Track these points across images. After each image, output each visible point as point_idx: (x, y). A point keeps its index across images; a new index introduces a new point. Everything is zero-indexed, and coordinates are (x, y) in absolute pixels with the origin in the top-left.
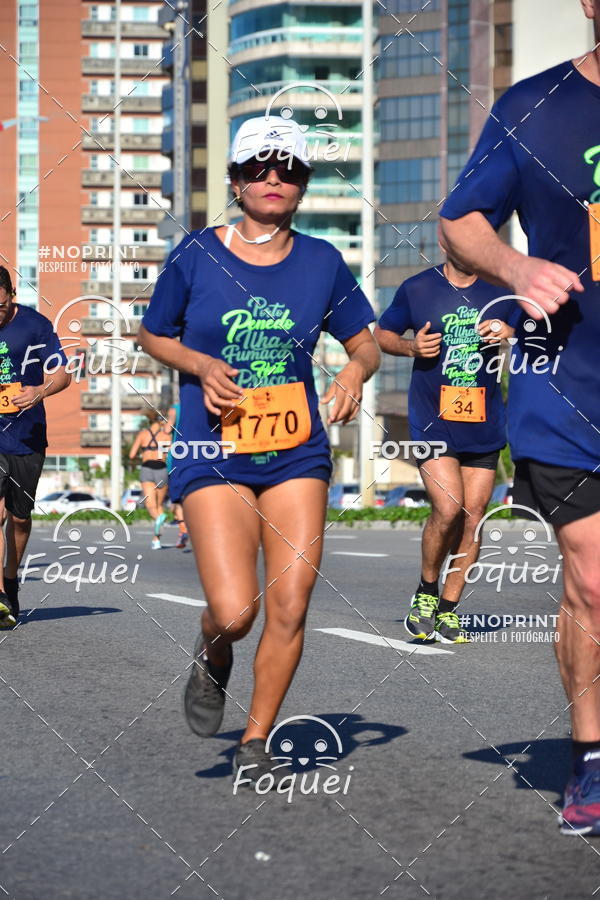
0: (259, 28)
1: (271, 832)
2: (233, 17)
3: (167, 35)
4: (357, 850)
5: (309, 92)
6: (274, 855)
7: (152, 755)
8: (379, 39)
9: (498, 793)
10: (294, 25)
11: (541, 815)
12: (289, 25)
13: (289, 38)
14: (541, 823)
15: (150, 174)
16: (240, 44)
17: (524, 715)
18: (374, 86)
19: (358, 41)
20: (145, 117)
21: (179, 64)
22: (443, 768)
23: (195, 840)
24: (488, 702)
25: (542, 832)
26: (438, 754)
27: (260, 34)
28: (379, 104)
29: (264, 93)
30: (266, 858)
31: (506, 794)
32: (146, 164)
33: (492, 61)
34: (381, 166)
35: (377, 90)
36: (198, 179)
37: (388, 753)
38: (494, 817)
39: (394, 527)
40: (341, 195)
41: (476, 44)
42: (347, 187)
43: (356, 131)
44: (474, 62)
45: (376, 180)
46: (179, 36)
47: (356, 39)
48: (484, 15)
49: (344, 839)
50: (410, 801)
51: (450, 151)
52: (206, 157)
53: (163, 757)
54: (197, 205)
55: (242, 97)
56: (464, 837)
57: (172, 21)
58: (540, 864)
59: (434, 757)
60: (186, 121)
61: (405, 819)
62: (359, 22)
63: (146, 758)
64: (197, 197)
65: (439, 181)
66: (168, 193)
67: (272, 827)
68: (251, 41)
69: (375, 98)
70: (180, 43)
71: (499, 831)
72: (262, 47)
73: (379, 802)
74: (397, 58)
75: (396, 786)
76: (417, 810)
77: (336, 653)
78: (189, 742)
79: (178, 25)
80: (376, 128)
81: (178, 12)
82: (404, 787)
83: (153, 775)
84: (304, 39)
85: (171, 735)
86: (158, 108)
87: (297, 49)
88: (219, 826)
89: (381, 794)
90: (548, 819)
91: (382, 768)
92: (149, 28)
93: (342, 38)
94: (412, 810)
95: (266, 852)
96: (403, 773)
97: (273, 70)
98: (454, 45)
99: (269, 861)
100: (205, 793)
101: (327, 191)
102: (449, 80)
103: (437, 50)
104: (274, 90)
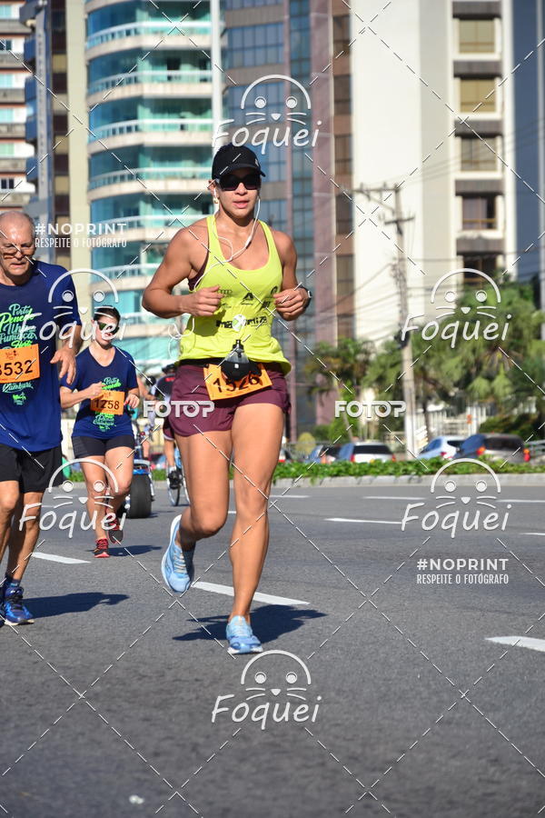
0: (114, 24)
1: (143, 776)
2: (89, 14)
3: (29, 30)
4: (225, 792)
5: (162, 82)
6: (147, 798)
7: (31, 705)
8: (225, 31)
9: (355, 735)
10: (147, 20)
12: (142, 20)
13: (142, 31)
15: (16, 160)
16: (97, 38)
17: (375, 661)
18: (222, 75)
19: (206, 32)
20: (9, 107)
21: (41, 58)
23: (73, 786)
24: (342, 649)
27: (115, 29)
28: (227, 92)
29: (120, 83)
30: (140, 801)
31: (361, 736)
32: (12, 151)
33: (331, 49)
35: (225, 80)
36: (60, 164)
41: (317, 35)
43: (206, 117)
44: (315, 52)
46: (40, 31)
47: (205, 31)
48: (323, 8)
49: (213, 781)
50: (273, 745)
52: (67, 144)
53: (41, 707)
54: (60, 188)
55: (100, 87)
56: (324, 778)
57: (34, 18)
58: (396, 801)
60: (47, 110)
61: (268, 762)
62: (208, 16)
63: (26, 708)
64: (60, 181)
65: (284, 163)
66: (33, 178)
68: (107, 35)
69: (224, 86)
70: (41, 38)
72: (118, 41)
73: (244, 745)
74: (243, 49)
76: (279, 752)
78: (65, 692)
79: (39, 22)
80: (225, 114)
81: (38, 10)
83: (33, 724)
84: (156, 32)
85: (48, 686)
86: (21, 99)
87: (150, 42)
88: (96, 771)
89: (245, 738)
92: (11, 25)
93: (192, 31)
94: (274, 753)
95: (140, 796)
97: (128, 62)
98: (296, 36)
99: (143, 804)
100: (81, 740)
101: (181, 173)
102: (291, 68)
103: (280, 41)
104: (129, 81)
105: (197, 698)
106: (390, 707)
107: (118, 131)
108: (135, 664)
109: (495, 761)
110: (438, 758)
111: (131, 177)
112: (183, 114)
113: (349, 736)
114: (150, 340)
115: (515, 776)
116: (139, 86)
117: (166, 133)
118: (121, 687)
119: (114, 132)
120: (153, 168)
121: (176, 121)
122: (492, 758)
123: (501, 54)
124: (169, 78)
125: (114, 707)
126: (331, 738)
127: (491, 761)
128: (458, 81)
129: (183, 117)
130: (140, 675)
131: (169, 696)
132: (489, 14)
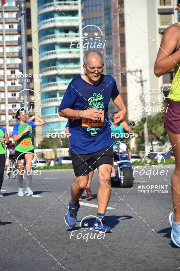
0: (47, 18)
2: (39, 15)
3: (19, 21)
5: (63, 37)
7: (24, 244)
8: (84, 20)
10: (57, 17)
11: (145, 258)
12: (56, 17)
13: (56, 21)
14: (145, 260)
15: (15, 64)
16: (41, 23)
18: (83, 35)
19: (77, 21)
20: (13, 47)
21: (23, 30)
22: (114, 245)
25: (145, 263)
26: (112, 240)
27: (47, 20)
29: (49, 38)
32: (14, 61)
33: (118, 25)
36: (30, 65)
38: (130, 259)
40: (74, 68)
41: (114, 21)
42: (76, 66)
44: (113, 26)
46: (23, 21)
47: (77, 20)
48: (115, 12)
49: (85, 268)
50: (104, 255)
51: (107, 54)
52: (32, 59)
53: (28, 245)
55: (43, 39)
57: (20, 17)
59: (111, 241)
60: (26, 48)
61: (103, 261)
62: (78, 15)
64: (30, 71)
66: (21, 70)
68: (44, 22)
70: (23, 24)
71: (132, 264)
72: (48, 24)
73: (95, 256)
75: (100, 251)
76: (106, 258)
79: (22, 18)
81: (22, 14)
82: (102, 251)
84: (61, 21)
86: (17, 44)
87: (59, 24)
89: (95, 253)
90: (147, 259)
91: (95, 245)
92: (13, 20)
93: (73, 20)
94: (105, 258)
96: (102, 247)
97: (51, 31)
100: (41, 255)
101: (70, 67)
102: (105, 32)
103: (102, 23)
104: (52, 37)
107: (49, 54)
108: (58, 230)
110: (159, 259)
111: (53, 69)
114: (61, 123)
116: (55, 39)
117: (65, 54)
118: (54, 237)
120: (61, 66)
121: (68, 50)
124: (65, 36)
125: (52, 244)
126: (123, 253)
127: (176, 259)
128: (160, 35)
129: (70, 49)
130: (60, 233)
132: (170, 12)
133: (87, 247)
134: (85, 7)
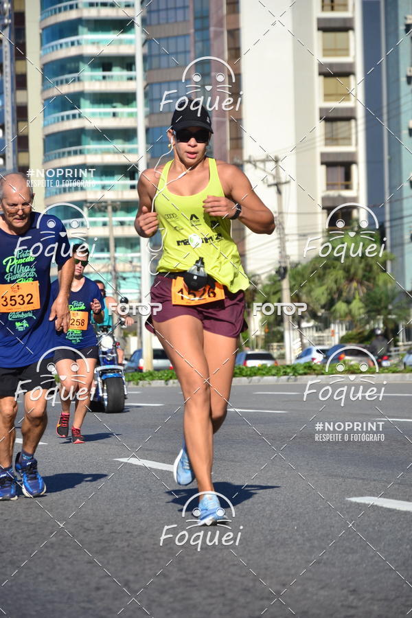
0: (62, 37)
1: (88, 605)
2: (43, 29)
5: (99, 80)
8: (146, 42)
9: (247, 573)
10: (87, 34)
12: (83, 34)
13: (83, 42)
16: (49, 48)
17: (263, 516)
18: (144, 75)
21: (6, 63)
27: (63, 41)
28: (148, 88)
29: (67, 81)
33: (226, 56)
34: (151, 131)
35: (146, 78)
36: (22, 143)
37: (169, 546)
38: (245, 590)
39: (167, 384)
40: (123, 152)
41: (215, 44)
42: (128, 146)
43: (132, 107)
45: (148, 142)
46: (6, 43)
47: (131, 42)
48: (220, 24)
50: (186, 580)
52: (27, 128)
54: (22, 161)
55: (51, 84)
56: (224, 605)
60: (12, 102)
61: (182, 593)
62: (132, 31)
64: (22, 156)
66: (2, 154)
67: (89, 601)
68: (56, 46)
69: (145, 83)
70: (7, 49)
71: (248, 600)
72: (65, 50)
73: (163, 581)
74: (159, 55)
76: (190, 586)
77: (130, 476)
79: (5, 36)
80: (146, 105)
81: (4, 26)
84: (93, 43)
87: (90, 50)
93: (121, 42)
94: (187, 587)
97: (73, 65)
98: (200, 45)
100: (40, 579)
101: (113, 149)
103: (187, 49)
104: (74, 80)
105: (128, 546)
106: (274, 551)
107: (65, 118)
108: (81, 521)
109: (354, 591)
110: (310, 589)
111: (76, 153)
112: (114, 104)
113: (244, 574)
115: (369, 602)
116: (81, 84)
117: (102, 119)
119: (63, 119)
120: (92, 146)
121: (109, 110)
122: (351, 589)
123: (355, 57)
124: (104, 78)
125: (65, 553)
127: (351, 591)
128: (322, 78)
129: (114, 107)
130: (85, 529)
131: (106, 545)
132: (345, 27)
133: (147, 562)
134: (149, 12)
